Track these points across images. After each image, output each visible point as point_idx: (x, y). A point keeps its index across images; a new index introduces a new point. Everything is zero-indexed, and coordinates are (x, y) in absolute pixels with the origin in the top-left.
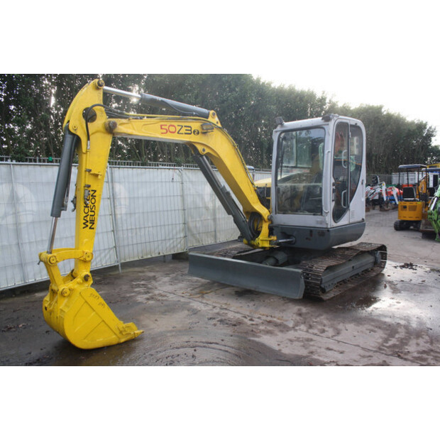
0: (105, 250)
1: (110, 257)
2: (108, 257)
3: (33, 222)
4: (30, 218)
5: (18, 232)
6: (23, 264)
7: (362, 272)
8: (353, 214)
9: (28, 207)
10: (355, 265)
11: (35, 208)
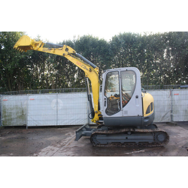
0: (83, 119)
1: (85, 122)
2: (84, 121)
4: (60, 108)
5: (57, 111)
6: (57, 120)
7: (139, 142)
8: (126, 112)
9: (60, 105)
10: (129, 137)
11: (62, 105)
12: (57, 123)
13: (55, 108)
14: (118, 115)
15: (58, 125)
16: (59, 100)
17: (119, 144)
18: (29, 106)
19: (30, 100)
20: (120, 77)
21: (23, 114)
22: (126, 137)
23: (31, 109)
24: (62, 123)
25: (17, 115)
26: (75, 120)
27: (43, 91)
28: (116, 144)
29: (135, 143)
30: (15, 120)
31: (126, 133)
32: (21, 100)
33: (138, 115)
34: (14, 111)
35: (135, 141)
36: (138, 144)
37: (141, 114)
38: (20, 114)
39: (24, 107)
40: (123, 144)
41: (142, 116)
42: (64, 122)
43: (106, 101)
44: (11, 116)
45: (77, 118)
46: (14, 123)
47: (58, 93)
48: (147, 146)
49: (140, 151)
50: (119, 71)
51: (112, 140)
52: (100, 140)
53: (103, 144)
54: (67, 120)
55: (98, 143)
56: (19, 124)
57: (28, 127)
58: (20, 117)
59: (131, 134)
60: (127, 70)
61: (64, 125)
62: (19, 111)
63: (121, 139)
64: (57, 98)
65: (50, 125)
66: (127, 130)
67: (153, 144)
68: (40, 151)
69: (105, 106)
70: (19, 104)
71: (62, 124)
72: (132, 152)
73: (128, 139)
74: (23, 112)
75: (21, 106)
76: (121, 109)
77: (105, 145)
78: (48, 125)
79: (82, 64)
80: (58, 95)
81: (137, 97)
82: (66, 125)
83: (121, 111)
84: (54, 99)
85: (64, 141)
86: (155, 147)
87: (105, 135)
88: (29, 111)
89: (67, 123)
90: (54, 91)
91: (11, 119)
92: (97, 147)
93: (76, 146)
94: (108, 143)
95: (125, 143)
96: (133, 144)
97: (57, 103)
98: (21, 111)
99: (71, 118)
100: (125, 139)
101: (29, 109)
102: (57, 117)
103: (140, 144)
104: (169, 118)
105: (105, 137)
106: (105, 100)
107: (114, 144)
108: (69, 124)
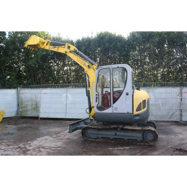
3: (70, 103)
4: (69, 102)
5: (66, 105)
6: (66, 113)
7: (128, 139)
8: (116, 109)
9: (69, 99)
10: (118, 133)
11: (71, 99)
12: (66, 116)
13: (65, 102)
14: (108, 111)
15: (67, 118)
16: (69, 95)
17: (108, 140)
18: (42, 99)
19: (43, 93)
20: (111, 74)
21: (37, 106)
22: (115, 133)
23: (43, 102)
24: (70, 116)
25: (32, 107)
26: (82, 114)
27: (62, 85)
28: (106, 139)
29: (124, 139)
30: (30, 111)
31: (116, 129)
32: (35, 93)
33: (128, 112)
34: (29, 103)
35: (123, 138)
36: (127, 141)
37: (131, 111)
38: (34, 106)
39: (38, 100)
40: (112, 140)
41: (132, 113)
42: (72, 115)
43: (98, 96)
44: (27, 107)
45: (84, 113)
46: (29, 114)
47: (67, 88)
48: (135, 143)
49: (124, 148)
50: (111, 68)
51: (102, 135)
52: (91, 134)
53: (94, 138)
54: (74, 113)
55: (89, 137)
56: (33, 115)
57: (40, 118)
58: (34, 109)
59: (120, 131)
60: (118, 67)
61: (72, 118)
62: (34, 103)
63: (111, 134)
64: (67, 93)
65: (59, 117)
66: (116, 126)
67: (141, 142)
68: (36, 140)
69: (96, 101)
70: (34, 97)
71: (70, 118)
72: (116, 148)
73: (117, 135)
74: (37, 104)
75: (36, 99)
76: (112, 106)
77: (95, 139)
78: (58, 117)
79: (82, 61)
80: (68, 89)
81: (127, 94)
82: (74, 118)
83: (111, 107)
84: (64, 93)
85: (62, 132)
86: (142, 145)
87: (96, 130)
88: (42, 104)
89: (74, 117)
90: (74, 86)
91: (27, 111)
92: (88, 140)
93: (69, 138)
94: (98, 137)
95: (114, 138)
96: (123, 140)
97: (67, 97)
98: (35, 103)
99: (79, 113)
100: (114, 134)
101: (42, 102)
102: (66, 111)
103: (129, 141)
104: (178, 116)
105: (95, 132)
106: (96, 96)
107: (104, 139)
108: (77, 118)
